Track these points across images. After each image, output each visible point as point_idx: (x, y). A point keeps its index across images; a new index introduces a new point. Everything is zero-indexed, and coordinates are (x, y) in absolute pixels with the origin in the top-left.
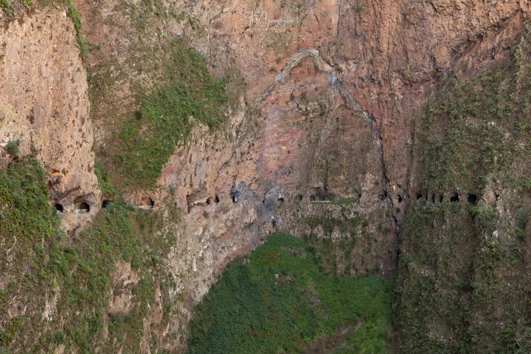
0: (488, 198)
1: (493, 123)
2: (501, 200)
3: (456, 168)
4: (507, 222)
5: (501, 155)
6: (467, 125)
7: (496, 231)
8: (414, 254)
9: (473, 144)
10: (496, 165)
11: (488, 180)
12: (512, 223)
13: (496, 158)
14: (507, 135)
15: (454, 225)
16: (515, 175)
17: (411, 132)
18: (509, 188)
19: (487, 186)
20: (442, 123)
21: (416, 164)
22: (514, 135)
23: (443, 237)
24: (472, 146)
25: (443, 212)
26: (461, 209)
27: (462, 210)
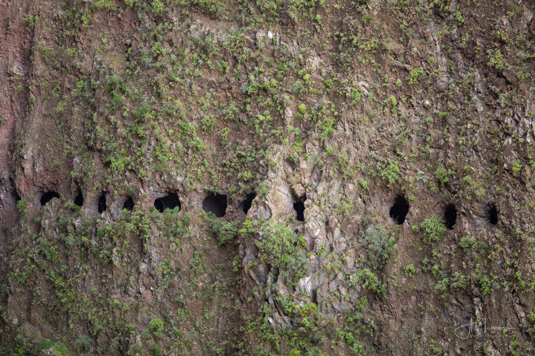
0: (276, 202)
1: (271, 35)
2: (316, 207)
3: (171, 131)
4: (336, 257)
5: (303, 107)
6: (196, 35)
7: (307, 279)
8: (48, 328)
9: (213, 79)
10: (290, 127)
11: (275, 160)
12: (348, 258)
13: (289, 113)
14: (315, 62)
15: (172, 264)
16: (348, 152)
17: (22, 48)
18: (334, 181)
19: (271, 174)
20: (113, 31)
21: (40, 121)
22: (337, 64)
23: (142, 290)
24: (211, 85)
25: (142, 232)
26: (190, 227)
27: (193, 230)
